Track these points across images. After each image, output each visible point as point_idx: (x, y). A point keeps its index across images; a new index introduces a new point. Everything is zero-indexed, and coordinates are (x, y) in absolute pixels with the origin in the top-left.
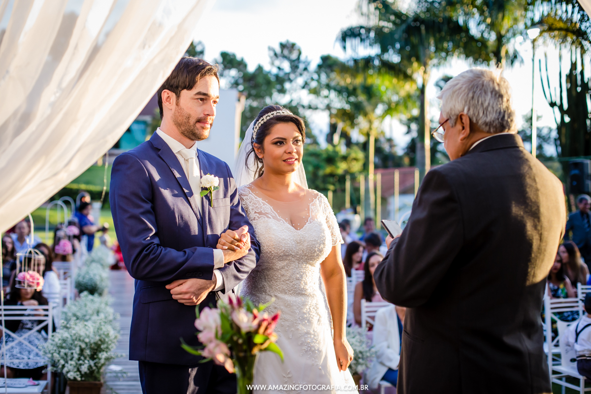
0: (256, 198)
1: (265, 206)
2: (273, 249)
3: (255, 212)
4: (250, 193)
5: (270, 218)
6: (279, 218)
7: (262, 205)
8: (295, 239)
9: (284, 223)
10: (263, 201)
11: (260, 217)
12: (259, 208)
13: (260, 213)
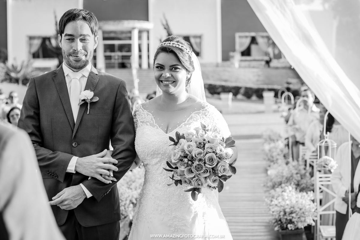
0: (143, 111)
1: (148, 116)
2: (145, 149)
3: (141, 122)
4: (140, 108)
5: (148, 125)
6: (155, 124)
7: (146, 115)
8: (162, 141)
9: (157, 128)
10: (147, 113)
11: (143, 125)
12: (143, 119)
13: (143, 122)
